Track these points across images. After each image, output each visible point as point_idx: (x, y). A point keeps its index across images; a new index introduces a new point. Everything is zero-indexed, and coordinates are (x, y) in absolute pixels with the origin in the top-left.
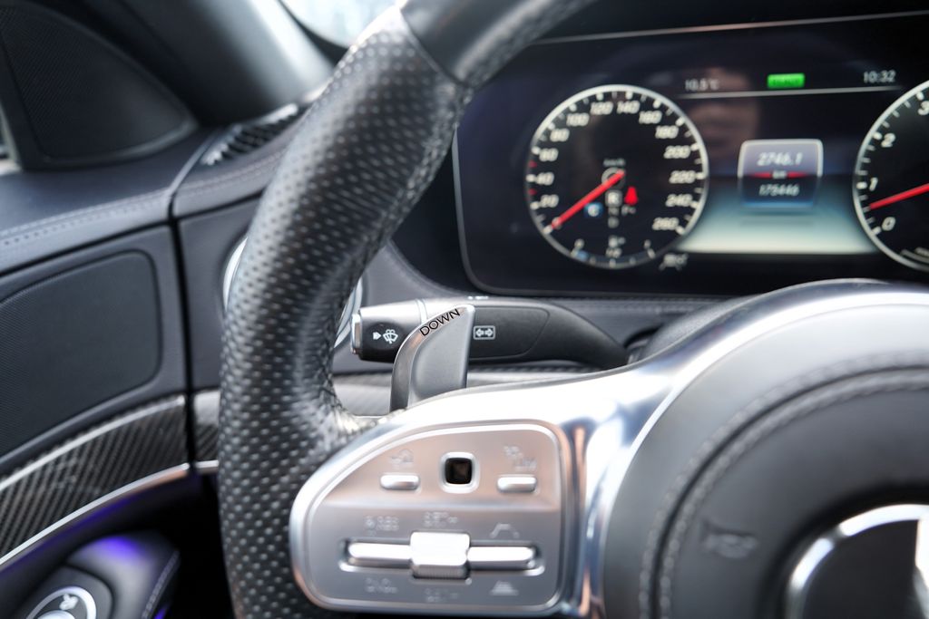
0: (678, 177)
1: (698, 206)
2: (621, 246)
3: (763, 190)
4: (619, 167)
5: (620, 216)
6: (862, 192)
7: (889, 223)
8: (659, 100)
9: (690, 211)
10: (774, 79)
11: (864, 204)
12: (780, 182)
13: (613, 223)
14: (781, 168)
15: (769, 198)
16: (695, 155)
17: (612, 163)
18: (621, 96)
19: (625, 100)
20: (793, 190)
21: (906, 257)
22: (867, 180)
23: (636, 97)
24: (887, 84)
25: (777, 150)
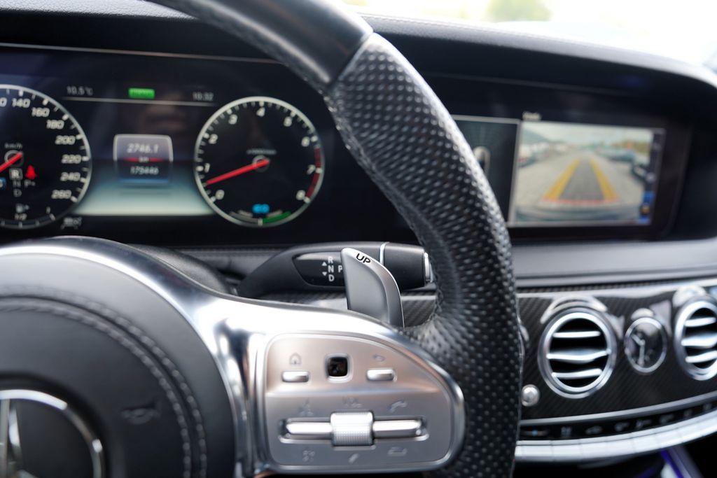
0: (68, 159)
1: (86, 181)
2: (25, 212)
3: (133, 170)
4: (18, 150)
5: (22, 188)
6: (201, 173)
7: (220, 194)
8: (47, 100)
9: (81, 185)
10: (134, 92)
11: (203, 181)
12: (144, 165)
13: (17, 193)
14: (144, 155)
15: (138, 176)
16: (80, 142)
17: (12, 146)
18: (15, 94)
19: (18, 98)
20: (154, 171)
21: (233, 217)
22: (203, 164)
23: (27, 95)
24: (208, 102)
25: (141, 142)
